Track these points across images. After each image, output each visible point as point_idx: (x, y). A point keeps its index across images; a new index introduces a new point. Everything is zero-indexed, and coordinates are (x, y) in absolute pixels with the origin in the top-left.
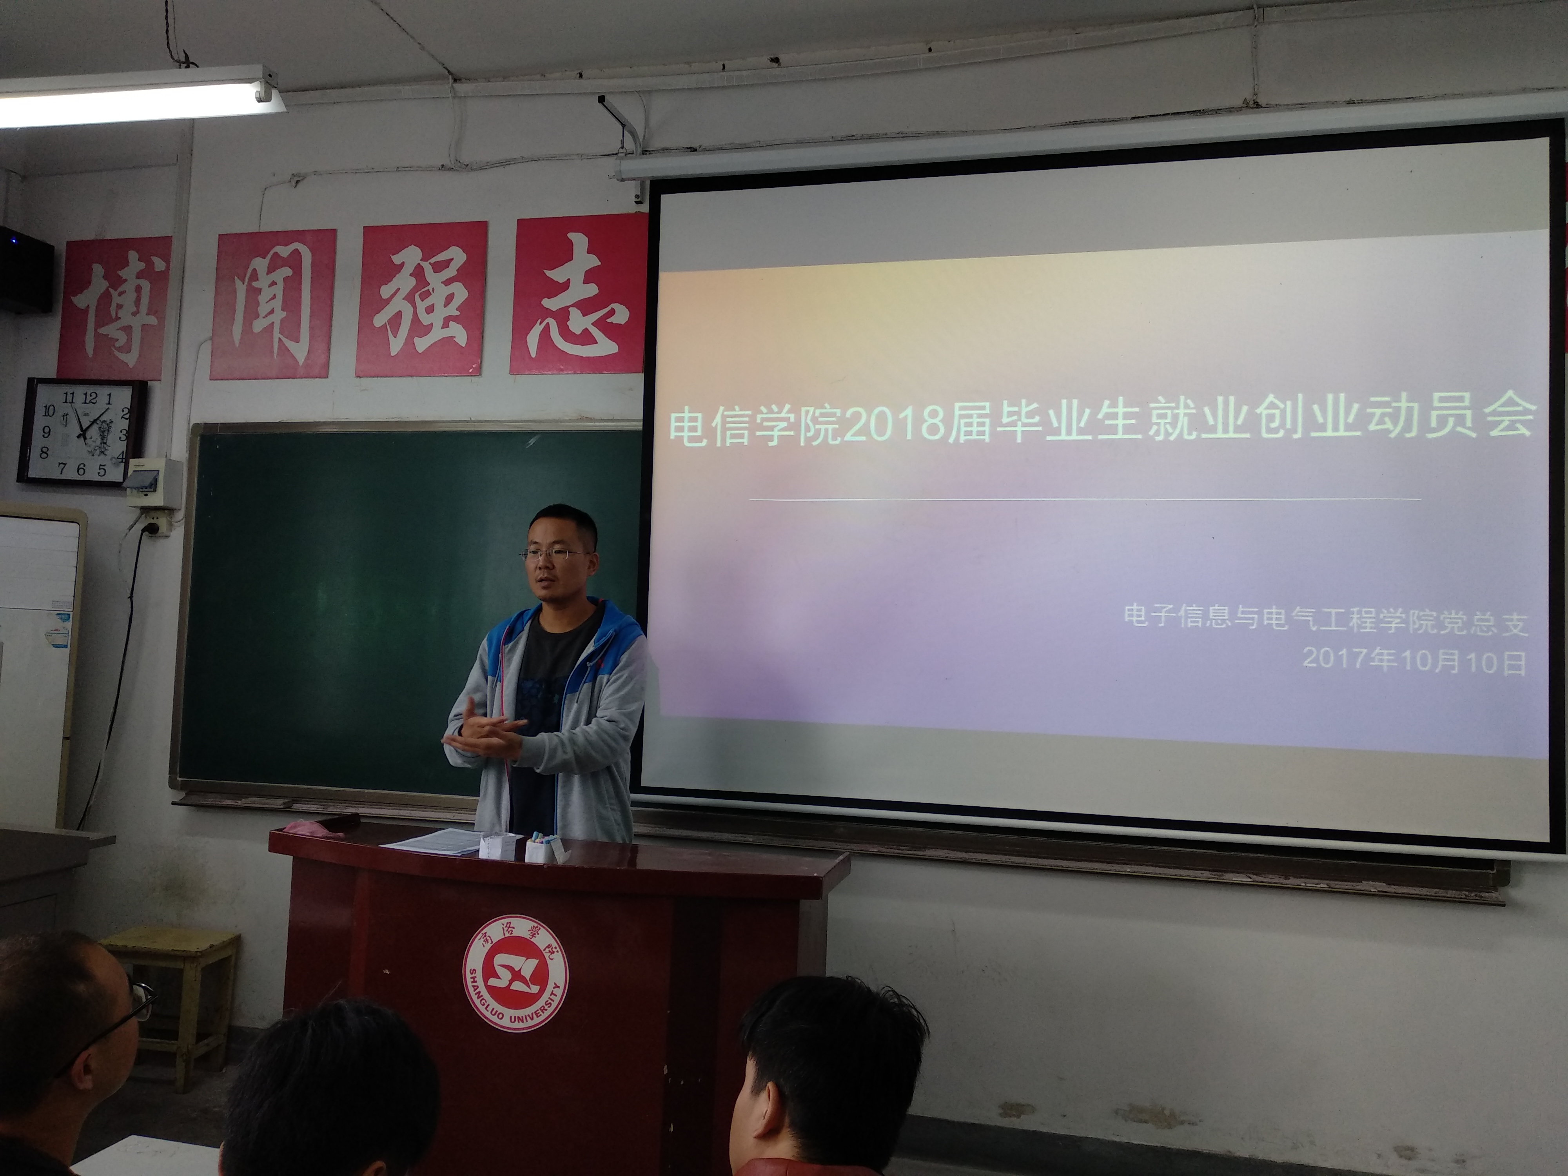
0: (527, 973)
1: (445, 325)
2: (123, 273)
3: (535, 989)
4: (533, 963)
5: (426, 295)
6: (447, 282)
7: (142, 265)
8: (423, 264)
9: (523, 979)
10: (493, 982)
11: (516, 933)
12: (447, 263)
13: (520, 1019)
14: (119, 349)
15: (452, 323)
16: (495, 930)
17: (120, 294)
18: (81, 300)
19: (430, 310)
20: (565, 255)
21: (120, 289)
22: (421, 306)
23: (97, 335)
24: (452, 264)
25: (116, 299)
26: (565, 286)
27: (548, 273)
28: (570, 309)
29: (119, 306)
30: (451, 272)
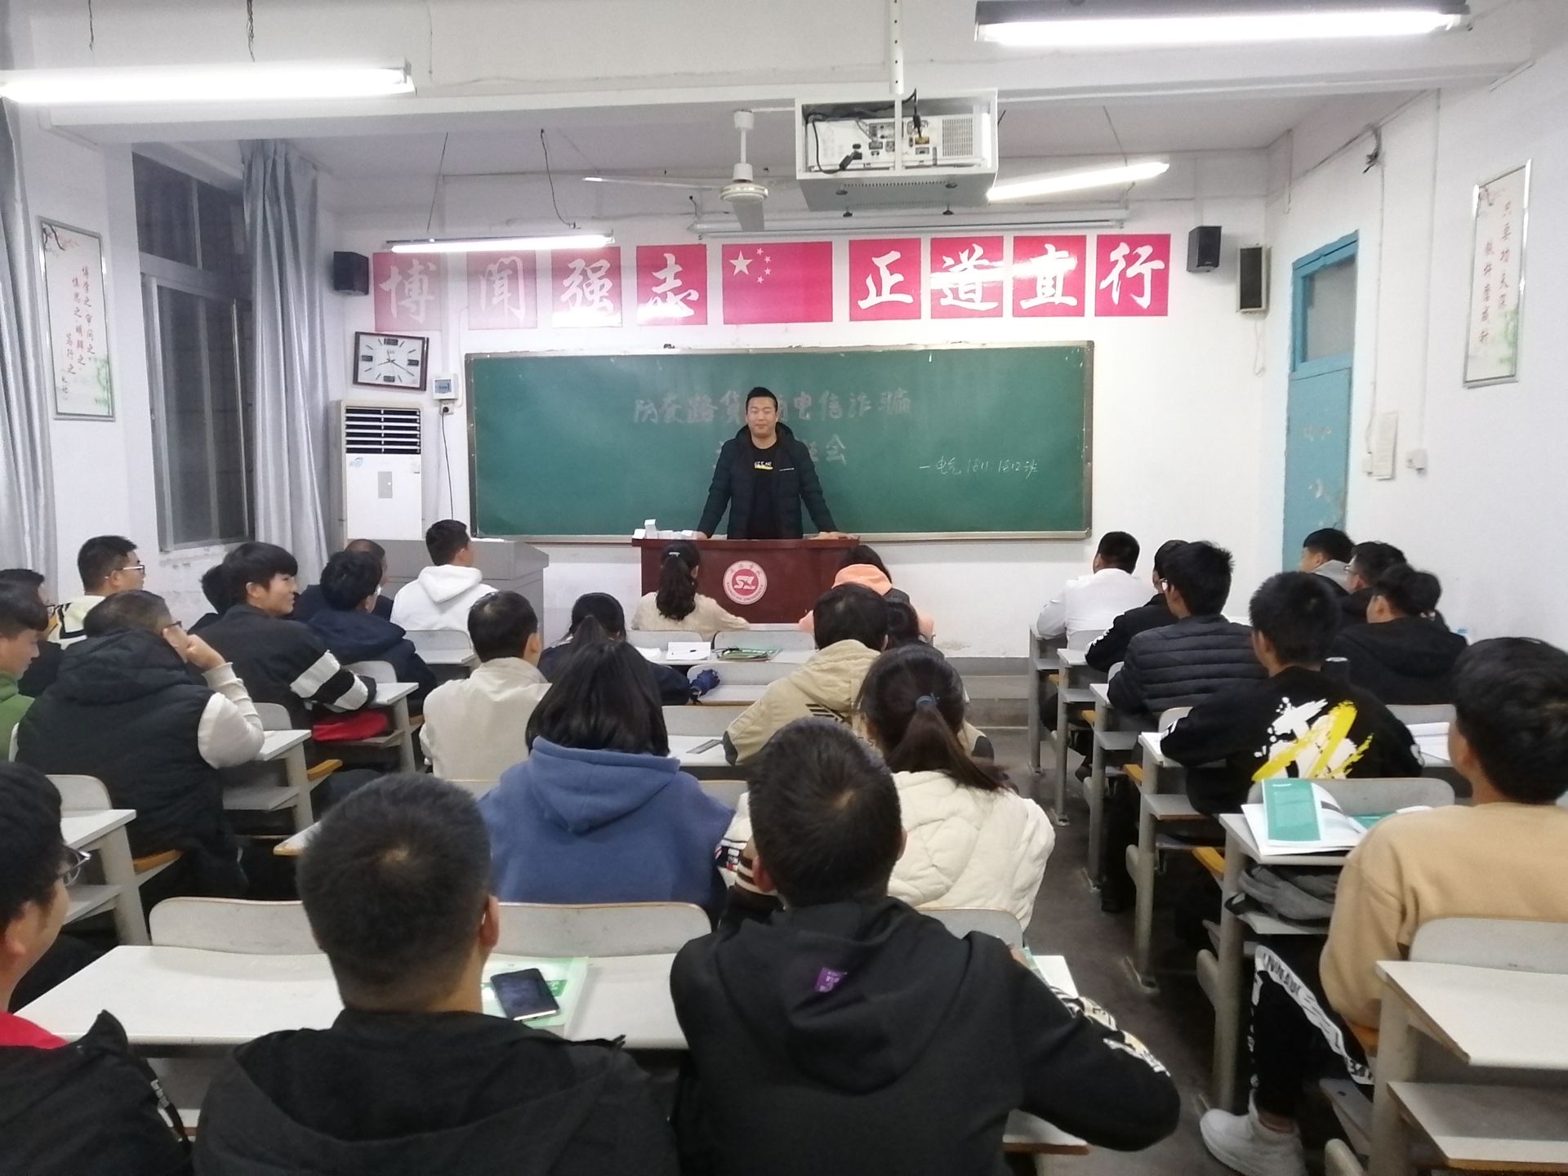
0: (750, 582)
1: (601, 301)
2: (411, 272)
3: (753, 587)
4: (752, 578)
5: (588, 285)
6: (600, 278)
7: (422, 267)
8: (586, 268)
9: (748, 584)
10: (736, 587)
11: (744, 568)
12: (599, 268)
13: (748, 599)
14: (413, 314)
15: (604, 299)
16: (736, 567)
17: (410, 283)
18: (385, 286)
19: (592, 292)
20: (663, 265)
21: (411, 280)
22: (587, 290)
23: (398, 306)
24: (602, 269)
25: (407, 286)
26: (664, 281)
27: (655, 274)
28: (668, 293)
29: (410, 290)
30: (602, 273)
